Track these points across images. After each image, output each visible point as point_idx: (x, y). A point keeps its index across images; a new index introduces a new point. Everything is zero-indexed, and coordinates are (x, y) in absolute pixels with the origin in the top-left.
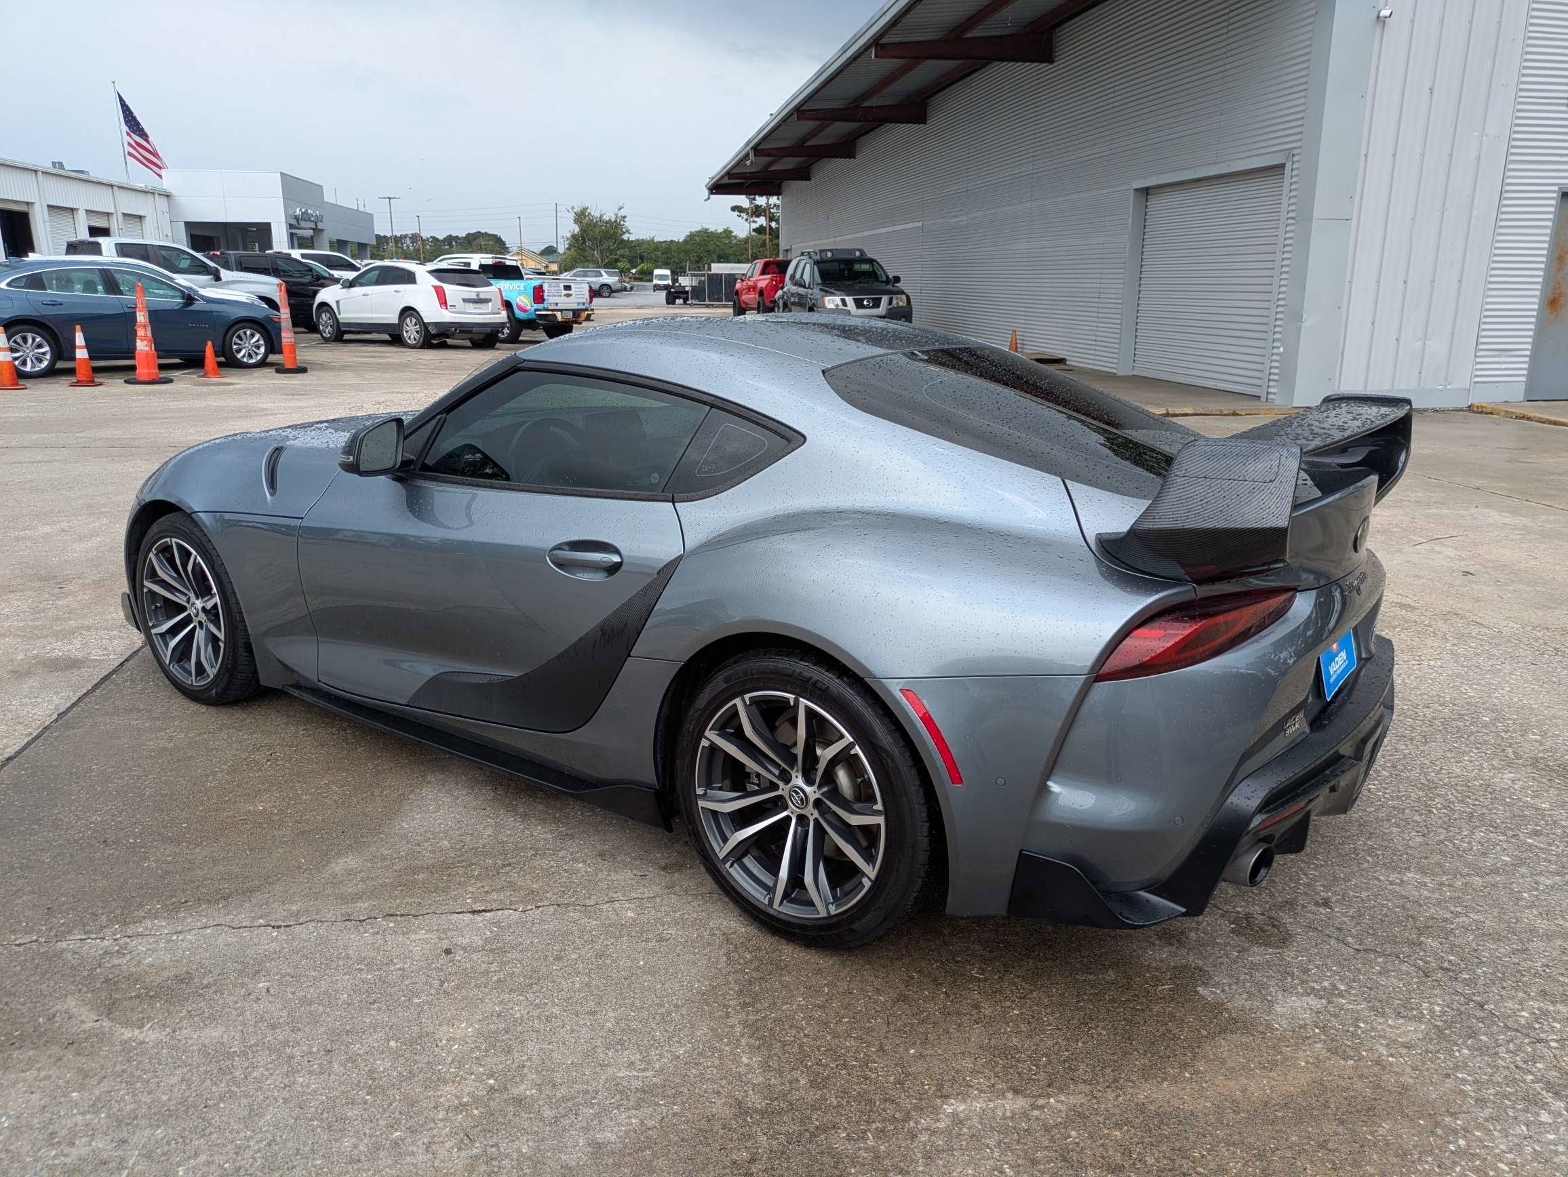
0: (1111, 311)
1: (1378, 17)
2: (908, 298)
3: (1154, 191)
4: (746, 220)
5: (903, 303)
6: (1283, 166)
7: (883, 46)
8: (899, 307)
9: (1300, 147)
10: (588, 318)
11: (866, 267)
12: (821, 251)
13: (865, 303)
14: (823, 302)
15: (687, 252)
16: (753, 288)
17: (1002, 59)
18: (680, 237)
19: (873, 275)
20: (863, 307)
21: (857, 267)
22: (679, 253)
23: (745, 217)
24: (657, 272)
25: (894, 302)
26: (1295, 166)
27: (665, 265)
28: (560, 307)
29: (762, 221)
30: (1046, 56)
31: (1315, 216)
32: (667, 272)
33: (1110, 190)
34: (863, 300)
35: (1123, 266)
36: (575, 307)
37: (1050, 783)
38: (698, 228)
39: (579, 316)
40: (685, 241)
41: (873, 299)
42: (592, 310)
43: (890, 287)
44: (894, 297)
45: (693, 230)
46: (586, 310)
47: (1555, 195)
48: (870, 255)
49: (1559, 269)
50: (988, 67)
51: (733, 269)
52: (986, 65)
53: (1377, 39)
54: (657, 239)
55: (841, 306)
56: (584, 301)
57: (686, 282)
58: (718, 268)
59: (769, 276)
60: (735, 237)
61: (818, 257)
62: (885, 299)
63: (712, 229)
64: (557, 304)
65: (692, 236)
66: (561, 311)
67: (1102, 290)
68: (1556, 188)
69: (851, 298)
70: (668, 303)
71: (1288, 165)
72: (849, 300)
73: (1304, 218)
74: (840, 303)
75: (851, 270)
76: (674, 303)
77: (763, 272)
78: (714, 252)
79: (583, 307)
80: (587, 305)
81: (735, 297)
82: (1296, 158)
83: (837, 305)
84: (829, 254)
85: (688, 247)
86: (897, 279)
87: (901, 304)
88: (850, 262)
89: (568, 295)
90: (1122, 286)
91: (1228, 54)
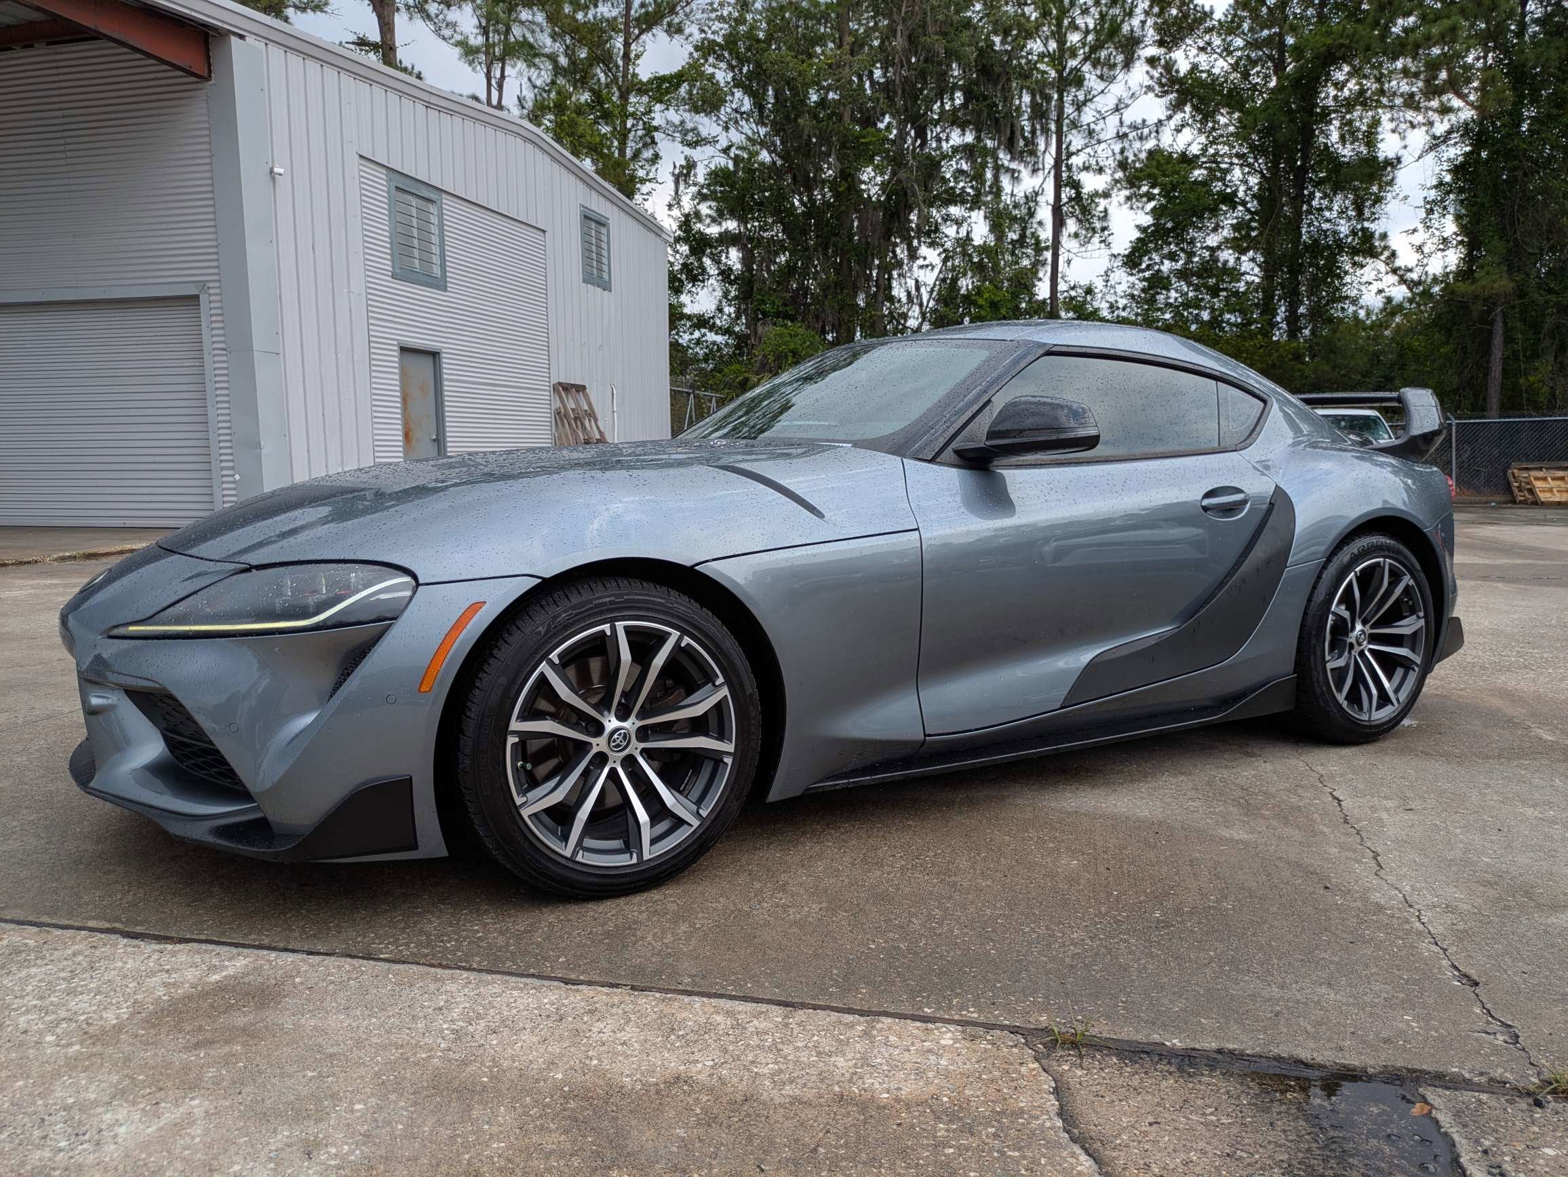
6: (197, 297)
26: (209, 298)
47: (395, 348)
68: (395, 343)
71: (202, 297)
82: (208, 292)
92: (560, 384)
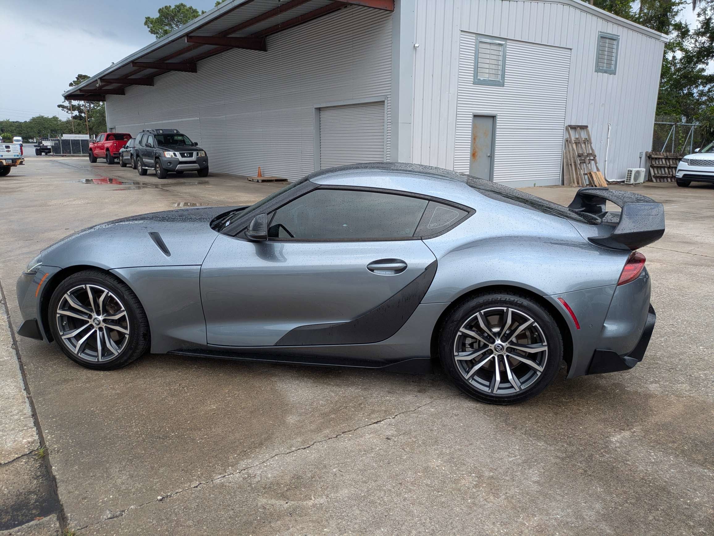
0: (308, 159)
1: (414, 46)
2: (205, 152)
3: (322, 109)
4: (67, 112)
5: (203, 155)
6: (384, 101)
7: (191, 37)
8: (201, 157)
9: (390, 95)
10: (21, 163)
11: (180, 138)
12: (157, 130)
13: (185, 155)
14: (164, 155)
15: (32, 128)
16: (102, 148)
17: (239, 47)
18: (28, 120)
19: (183, 142)
20: (185, 157)
21: (176, 138)
22: (27, 128)
23: (66, 111)
24: (15, 138)
25: (199, 154)
26: (389, 102)
27: (19, 134)
28: (4, 157)
29: (76, 113)
30: (263, 48)
31: (399, 122)
32: (20, 138)
33: (302, 108)
34: (184, 153)
35: (312, 140)
36: (13, 157)
37: (604, 324)
38: (38, 115)
39: (16, 162)
40: (30, 122)
41: (189, 153)
42: (23, 159)
43: (194, 147)
44: (199, 152)
45: (34, 116)
46: (19, 159)
47: (471, 116)
48: (181, 133)
49: (474, 143)
50: (231, 50)
51: (76, 137)
52: (232, 48)
53: (414, 55)
54: (10, 120)
55: (174, 156)
56: (18, 154)
57: (48, 144)
58: (66, 137)
59: (112, 141)
60: (60, 121)
61: (156, 133)
62: (195, 153)
63: (46, 116)
64: (2, 156)
65: (34, 119)
66: (5, 159)
67: (303, 150)
68: (472, 113)
69: (178, 153)
70: (37, 154)
71: (386, 101)
72: (177, 153)
73: (395, 122)
74: (173, 155)
75: (173, 139)
76: (41, 155)
77: (107, 139)
78: (48, 128)
79: (18, 157)
80: (20, 156)
81: (90, 152)
82: (389, 99)
83: (172, 156)
84: (161, 132)
85: (32, 125)
86: (196, 144)
87: (202, 155)
88: (172, 136)
89: (8, 151)
90: (313, 148)
91: (354, 55)
92: (569, 126)
